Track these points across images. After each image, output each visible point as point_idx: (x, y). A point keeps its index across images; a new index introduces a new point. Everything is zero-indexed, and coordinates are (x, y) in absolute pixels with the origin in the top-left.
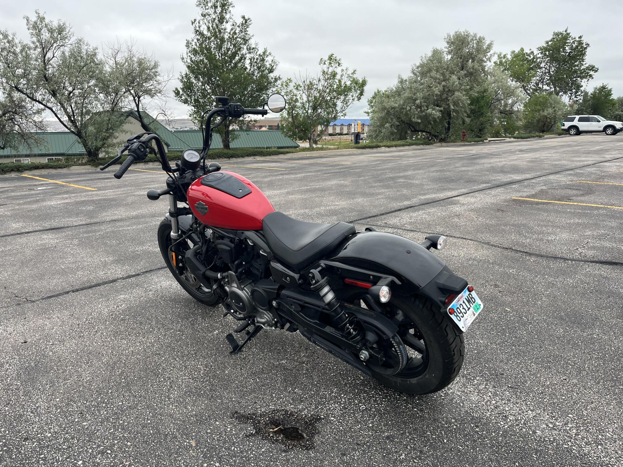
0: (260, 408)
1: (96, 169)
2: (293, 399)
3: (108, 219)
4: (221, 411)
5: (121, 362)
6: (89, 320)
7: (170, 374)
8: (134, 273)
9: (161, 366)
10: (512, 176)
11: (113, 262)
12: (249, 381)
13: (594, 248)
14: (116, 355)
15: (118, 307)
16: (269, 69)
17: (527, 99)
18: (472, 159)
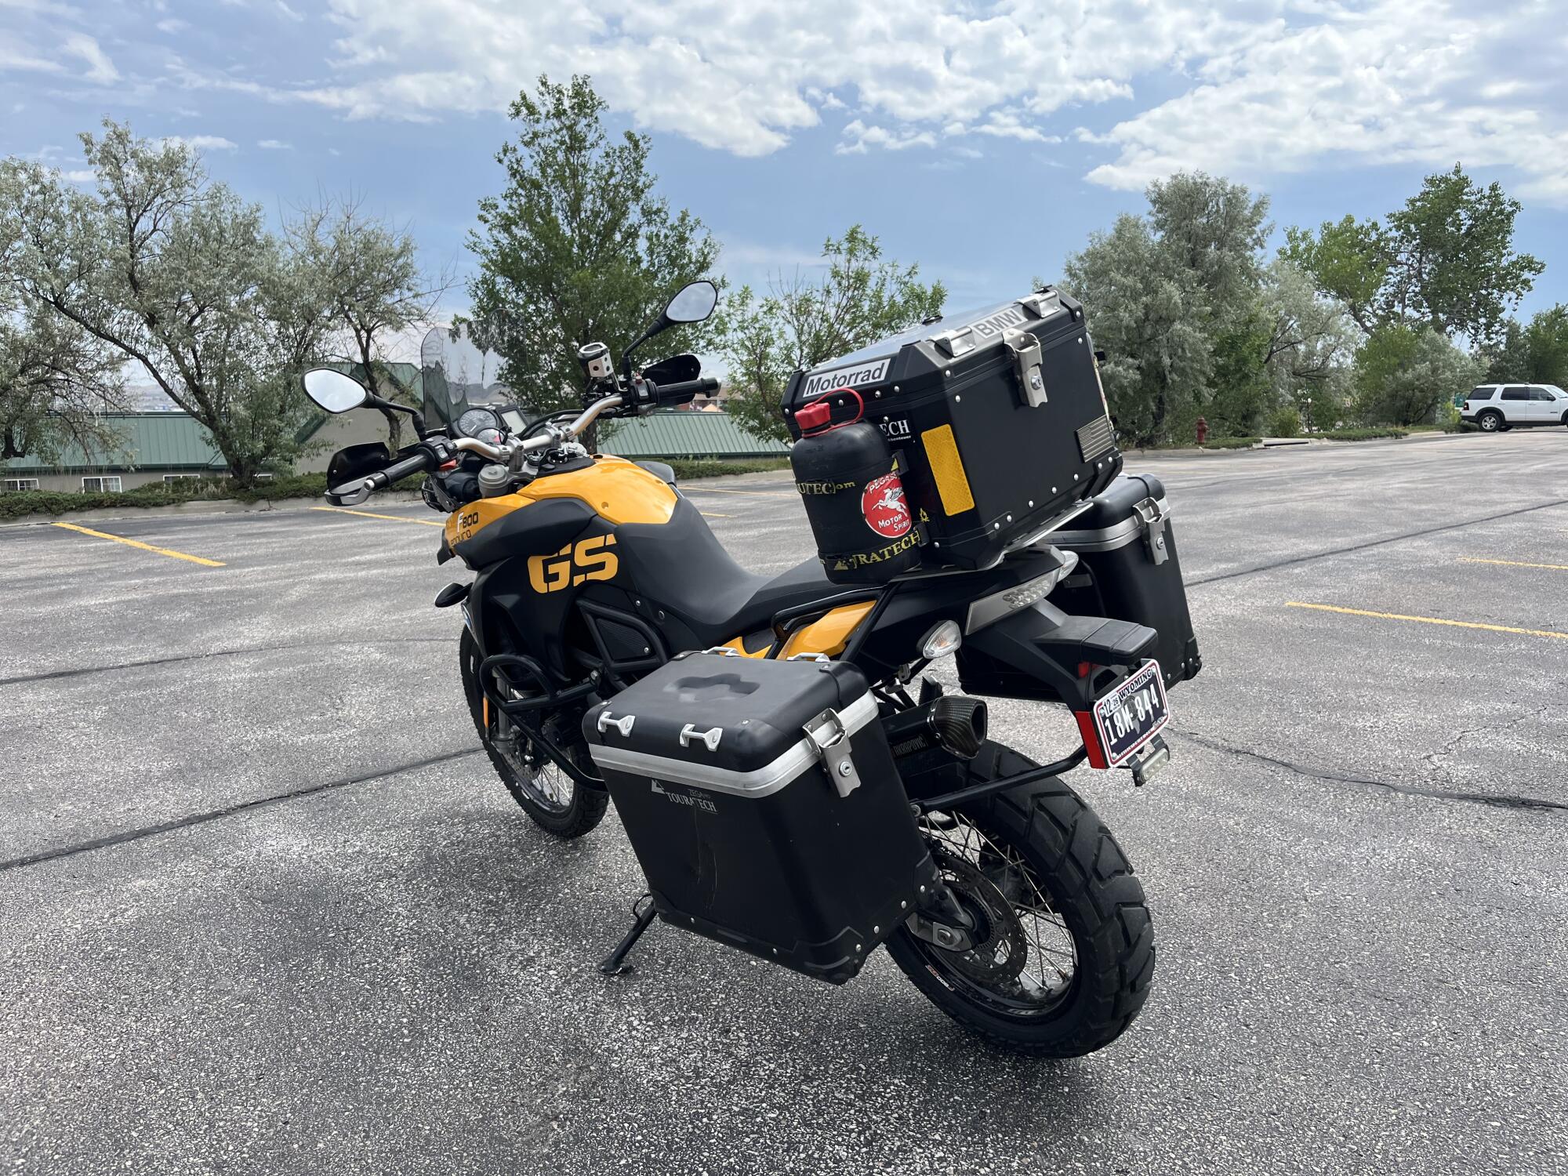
1: (247, 508)
3: (215, 648)
5: (42, 1097)
7: (157, 1146)
8: (207, 811)
9: (145, 1117)
10: (1300, 541)
11: (168, 775)
16: (697, 261)
17: (1362, 340)
18: (1211, 493)
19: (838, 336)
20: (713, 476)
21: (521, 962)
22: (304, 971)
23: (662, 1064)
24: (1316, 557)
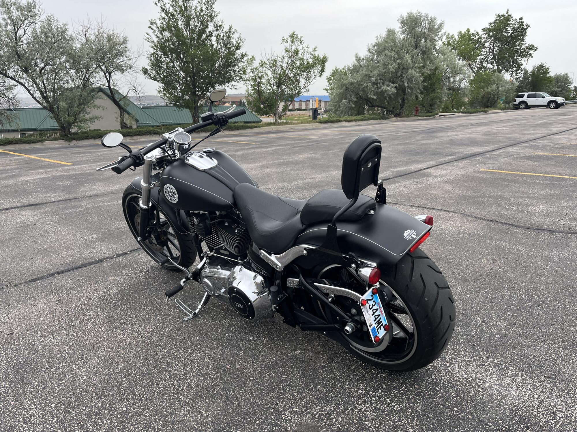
0: (283, 410)
1: (69, 143)
2: (317, 399)
3: (87, 194)
4: (240, 416)
5: (119, 356)
6: (79, 307)
7: (175, 370)
8: (121, 252)
9: (164, 360)
10: (472, 148)
11: (98, 240)
12: (264, 377)
14: (113, 348)
15: (108, 290)
16: (235, 46)
17: (473, 76)
18: (430, 132)
19: (287, 75)
24: (482, 153)
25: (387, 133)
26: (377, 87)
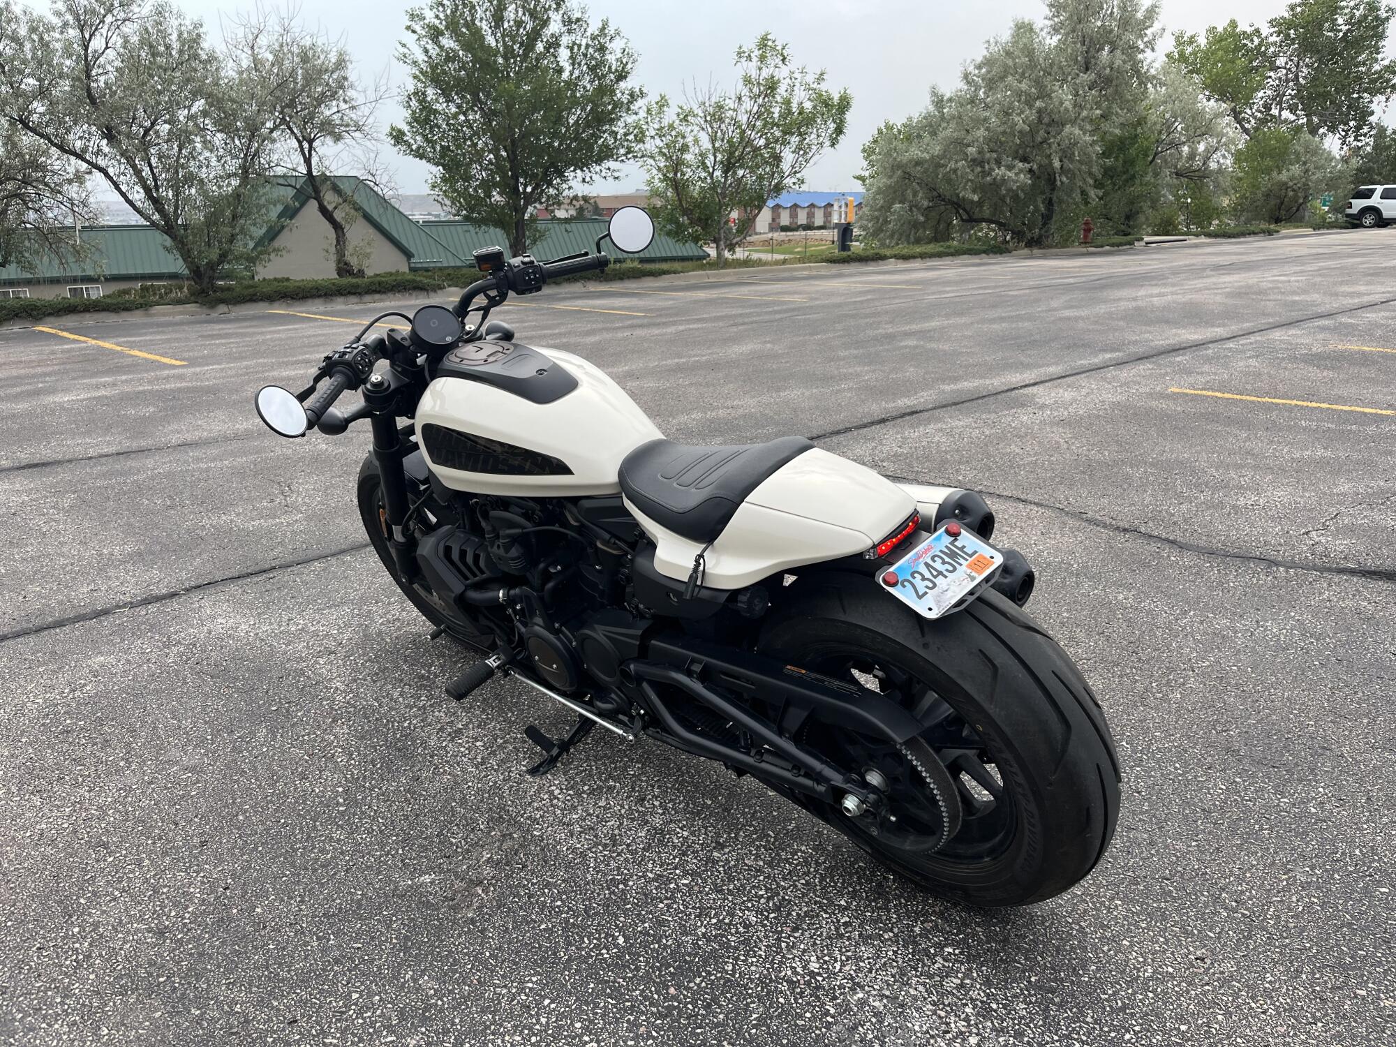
1: (208, 311)
8: (164, 592)
10: (1181, 331)
11: (129, 558)
13: (1351, 530)
15: (73, 690)
16: (616, 70)
17: (1242, 142)
18: (1096, 288)
19: (749, 142)
20: (634, 277)
21: (450, 734)
22: (247, 742)
23: (581, 832)
24: (1197, 346)
25: (985, 288)
26: (983, 172)
